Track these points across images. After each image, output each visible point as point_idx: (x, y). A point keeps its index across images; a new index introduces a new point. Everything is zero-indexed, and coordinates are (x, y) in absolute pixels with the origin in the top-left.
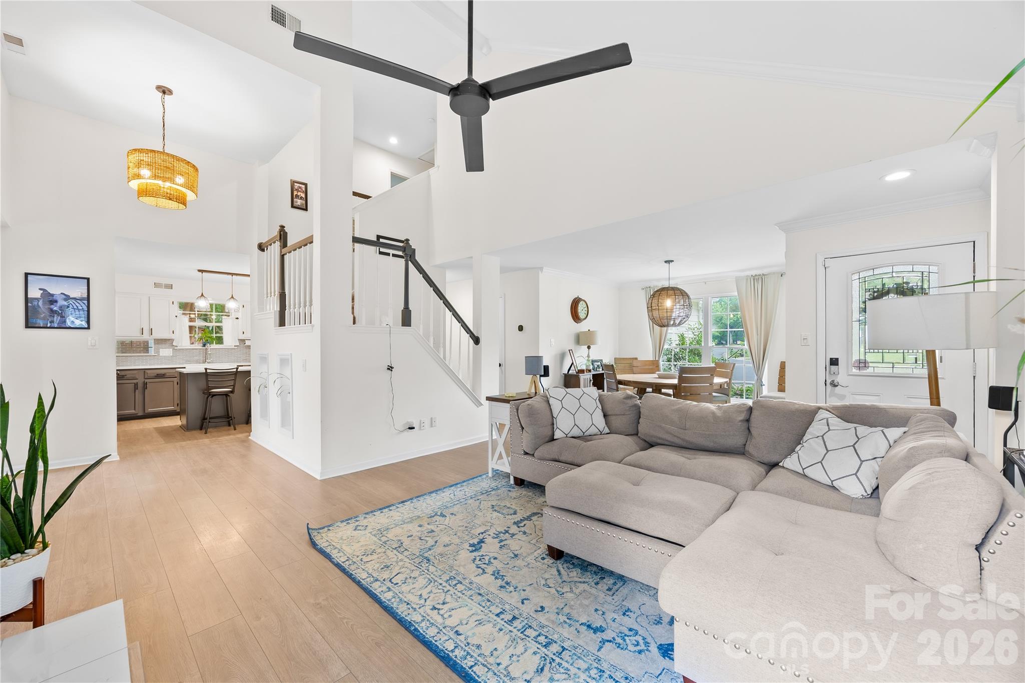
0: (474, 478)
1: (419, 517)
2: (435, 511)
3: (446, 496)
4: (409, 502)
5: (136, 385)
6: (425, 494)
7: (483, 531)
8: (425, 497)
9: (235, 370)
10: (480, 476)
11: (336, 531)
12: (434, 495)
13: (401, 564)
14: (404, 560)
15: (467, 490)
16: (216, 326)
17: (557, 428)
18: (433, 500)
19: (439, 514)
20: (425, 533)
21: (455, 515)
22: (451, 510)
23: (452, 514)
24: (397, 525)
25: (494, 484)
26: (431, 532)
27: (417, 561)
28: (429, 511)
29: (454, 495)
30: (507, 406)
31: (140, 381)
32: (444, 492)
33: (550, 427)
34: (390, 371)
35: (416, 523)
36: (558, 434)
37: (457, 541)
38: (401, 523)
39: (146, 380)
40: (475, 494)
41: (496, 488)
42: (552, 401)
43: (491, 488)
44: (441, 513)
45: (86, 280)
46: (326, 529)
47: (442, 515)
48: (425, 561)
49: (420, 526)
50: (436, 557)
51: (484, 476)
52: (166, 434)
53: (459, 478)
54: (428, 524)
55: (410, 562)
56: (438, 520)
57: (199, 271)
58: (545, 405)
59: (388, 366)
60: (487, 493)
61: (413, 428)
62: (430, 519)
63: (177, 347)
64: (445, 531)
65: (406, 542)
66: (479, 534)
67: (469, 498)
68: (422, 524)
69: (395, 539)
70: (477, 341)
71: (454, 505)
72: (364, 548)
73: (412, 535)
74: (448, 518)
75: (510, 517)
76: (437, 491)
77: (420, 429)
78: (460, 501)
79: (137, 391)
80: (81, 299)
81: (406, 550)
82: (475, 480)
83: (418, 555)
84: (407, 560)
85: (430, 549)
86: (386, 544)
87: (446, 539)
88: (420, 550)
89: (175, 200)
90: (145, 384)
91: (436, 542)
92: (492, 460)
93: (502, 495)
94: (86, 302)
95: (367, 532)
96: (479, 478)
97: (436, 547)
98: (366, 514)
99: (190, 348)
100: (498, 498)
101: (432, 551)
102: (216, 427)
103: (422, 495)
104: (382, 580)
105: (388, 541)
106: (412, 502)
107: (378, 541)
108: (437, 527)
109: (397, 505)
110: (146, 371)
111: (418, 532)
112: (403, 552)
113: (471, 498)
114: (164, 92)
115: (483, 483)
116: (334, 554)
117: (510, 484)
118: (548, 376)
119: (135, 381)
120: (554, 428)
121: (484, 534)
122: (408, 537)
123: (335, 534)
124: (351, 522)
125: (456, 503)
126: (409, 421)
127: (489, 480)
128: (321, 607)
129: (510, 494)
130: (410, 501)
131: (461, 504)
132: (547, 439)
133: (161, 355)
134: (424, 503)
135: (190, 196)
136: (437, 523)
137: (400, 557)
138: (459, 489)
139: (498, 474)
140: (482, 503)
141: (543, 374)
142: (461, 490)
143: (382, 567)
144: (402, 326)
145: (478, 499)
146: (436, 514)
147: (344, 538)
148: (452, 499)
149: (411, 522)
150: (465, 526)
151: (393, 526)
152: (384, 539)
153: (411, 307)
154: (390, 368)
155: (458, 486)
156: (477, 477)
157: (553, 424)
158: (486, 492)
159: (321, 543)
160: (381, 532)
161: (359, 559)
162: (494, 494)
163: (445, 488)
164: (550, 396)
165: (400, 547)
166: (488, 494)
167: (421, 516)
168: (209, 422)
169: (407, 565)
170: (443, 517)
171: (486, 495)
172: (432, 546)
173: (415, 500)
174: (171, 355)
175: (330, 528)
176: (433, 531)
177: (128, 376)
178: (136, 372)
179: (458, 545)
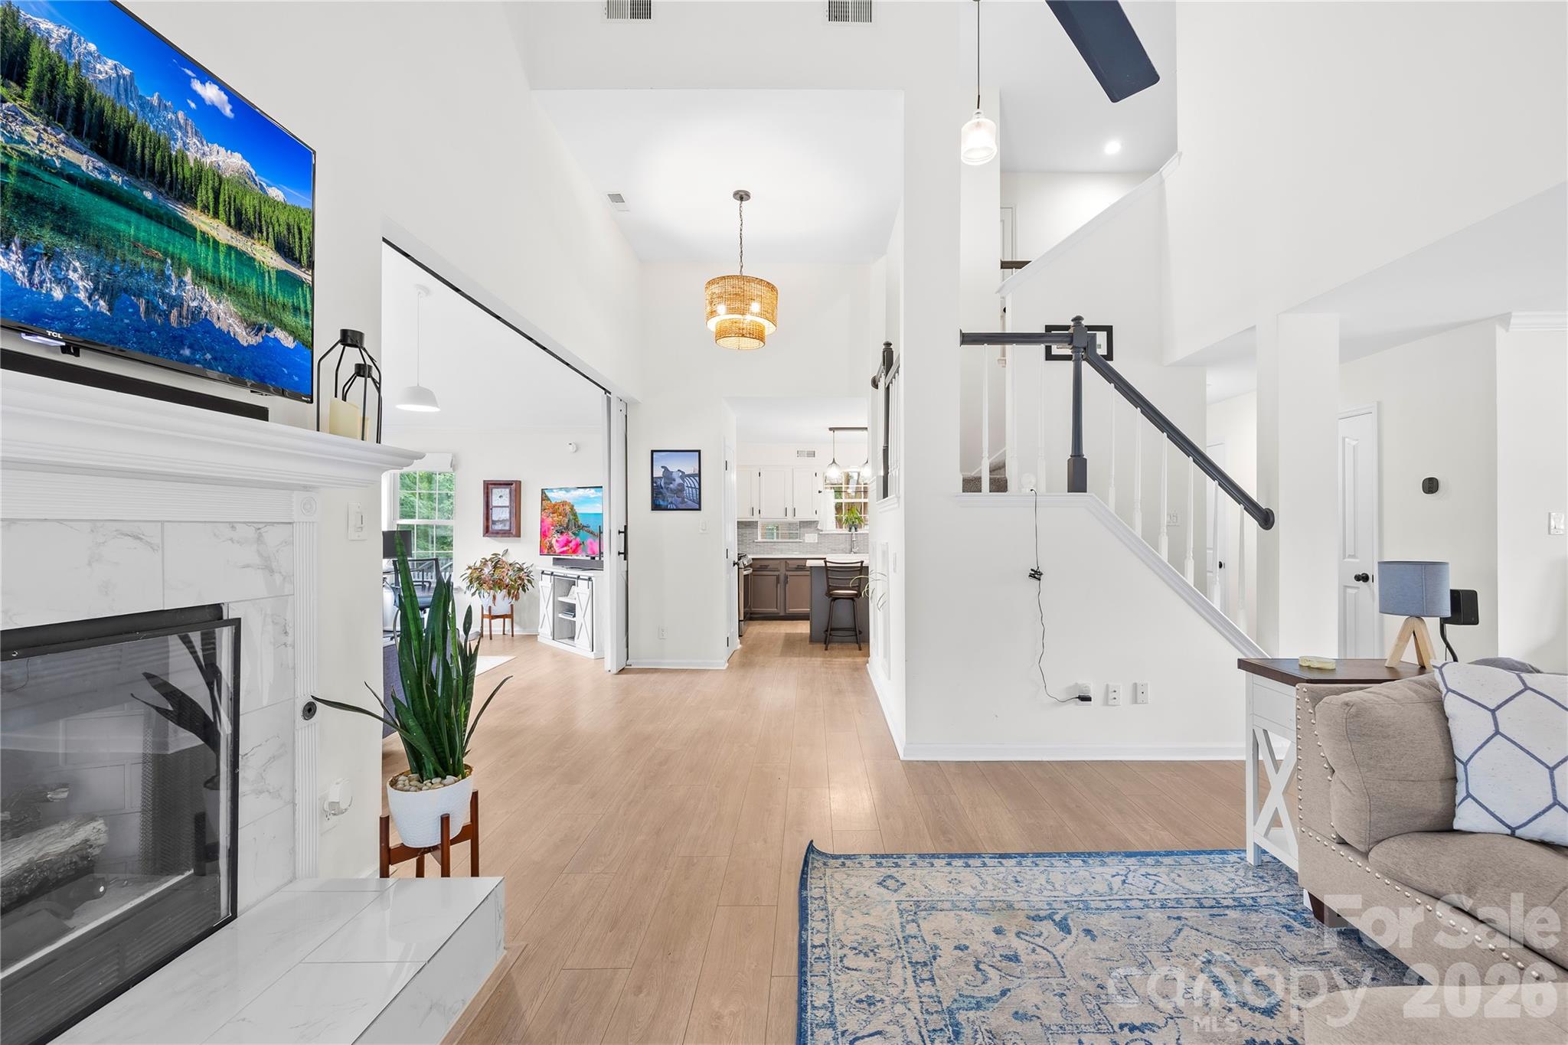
0: (1200, 853)
1: (1010, 906)
2: (1055, 905)
3: (1103, 876)
4: (1013, 862)
5: (778, 577)
6: (1059, 855)
7: (1137, 1024)
8: (1054, 861)
9: (859, 565)
10: (1223, 852)
11: (851, 872)
12: (1077, 862)
13: (899, 1009)
14: (910, 1005)
15: (1164, 879)
16: (845, 503)
17: (1469, 795)
18: (1069, 874)
19: (1057, 918)
20: (997, 954)
21: (1094, 938)
22: (1093, 921)
23: (1088, 932)
24: (955, 907)
25: (1253, 889)
26: (1010, 960)
27: (936, 1021)
28: (1039, 901)
29: (1124, 882)
30: (1290, 691)
31: (782, 572)
32: (1104, 864)
33: (1438, 790)
34: (1036, 582)
35: (994, 921)
36: (1467, 817)
37: (1053, 1017)
38: (966, 904)
39: (787, 573)
40: (1178, 901)
41: (1251, 902)
42: (1451, 704)
43: (1234, 899)
44: (1065, 918)
45: (697, 453)
46: (840, 861)
47: (1064, 927)
48: (949, 1033)
49: (998, 931)
50: (979, 1036)
51: (1233, 858)
52: (791, 644)
53: (1167, 839)
54: (1018, 934)
55: (919, 1016)
56: (1045, 934)
57: (831, 429)
58: (1426, 713)
59: (1032, 570)
60: (1216, 908)
61: (1088, 699)
62: (1031, 922)
63: (822, 531)
64: (1041, 973)
65: (947, 956)
66: (1122, 1027)
67: (1158, 904)
68: (1005, 926)
69: (930, 939)
70: (1266, 519)
71: (1109, 908)
72: (864, 933)
73: (967, 948)
74: (1070, 939)
75: (1246, 1015)
76: (1090, 854)
77: (1106, 703)
78: (1130, 904)
79: (779, 585)
80: (693, 475)
81: (932, 979)
82: (1202, 859)
83: (945, 1005)
84: (916, 1007)
85: (979, 1006)
86: (907, 942)
87: (1028, 995)
88: (957, 997)
89: (748, 335)
90: (786, 577)
91: (1004, 993)
92: (1255, 824)
93: (1258, 934)
94: (697, 478)
95: (896, 897)
96: (1217, 858)
97: (996, 1005)
98: (921, 856)
99: (834, 532)
100: (1239, 938)
101: (980, 1013)
102: (842, 642)
103: (1050, 855)
104: (840, 1029)
105: (915, 937)
106: (1020, 864)
107: (898, 927)
108: (1034, 950)
109: (985, 860)
110: (788, 561)
111: (984, 944)
112: (922, 981)
113: (1163, 907)
114: (741, 199)
115: (1218, 876)
116: (815, 922)
117: (1298, 908)
118: (1476, 622)
119: (776, 573)
120: (1454, 793)
121: (1137, 1034)
122: (956, 948)
123: (845, 876)
124: (885, 864)
125: (1116, 904)
126: (1080, 682)
127: (1241, 872)
128: (717, 1027)
129: (1287, 939)
130: (1019, 859)
131: (1129, 913)
132: (1424, 822)
133: (806, 541)
134: (1044, 876)
135: (769, 328)
136: (1038, 940)
137: (911, 991)
138: (1143, 871)
139: (1269, 867)
140: (1183, 934)
141: (1448, 614)
142: (1146, 875)
143: (862, 996)
144: (1068, 492)
145: (1179, 918)
146: (1050, 917)
147: (852, 894)
148: (1111, 889)
149: (985, 912)
150: (1098, 982)
151: (948, 905)
152: (911, 929)
153: (1086, 452)
154: (1036, 575)
155: (1149, 860)
156: (1211, 853)
157: (1455, 779)
158: (1213, 903)
159: (813, 886)
160: (918, 909)
161: (840, 953)
162: (1235, 919)
163: (1112, 854)
164: (1449, 690)
165: (923, 968)
166: (1215, 911)
167: (1016, 906)
168: (830, 635)
169: (908, 1021)
170: (1062, 929)
171: (1207, 912)
172: (989, 999)
173: (1028, 862)
174: (816, 541)
175: (848, 862)
176: (1015, 958)
177: (770, 567)
178: (778, 561)
179: (1049, 1028)
